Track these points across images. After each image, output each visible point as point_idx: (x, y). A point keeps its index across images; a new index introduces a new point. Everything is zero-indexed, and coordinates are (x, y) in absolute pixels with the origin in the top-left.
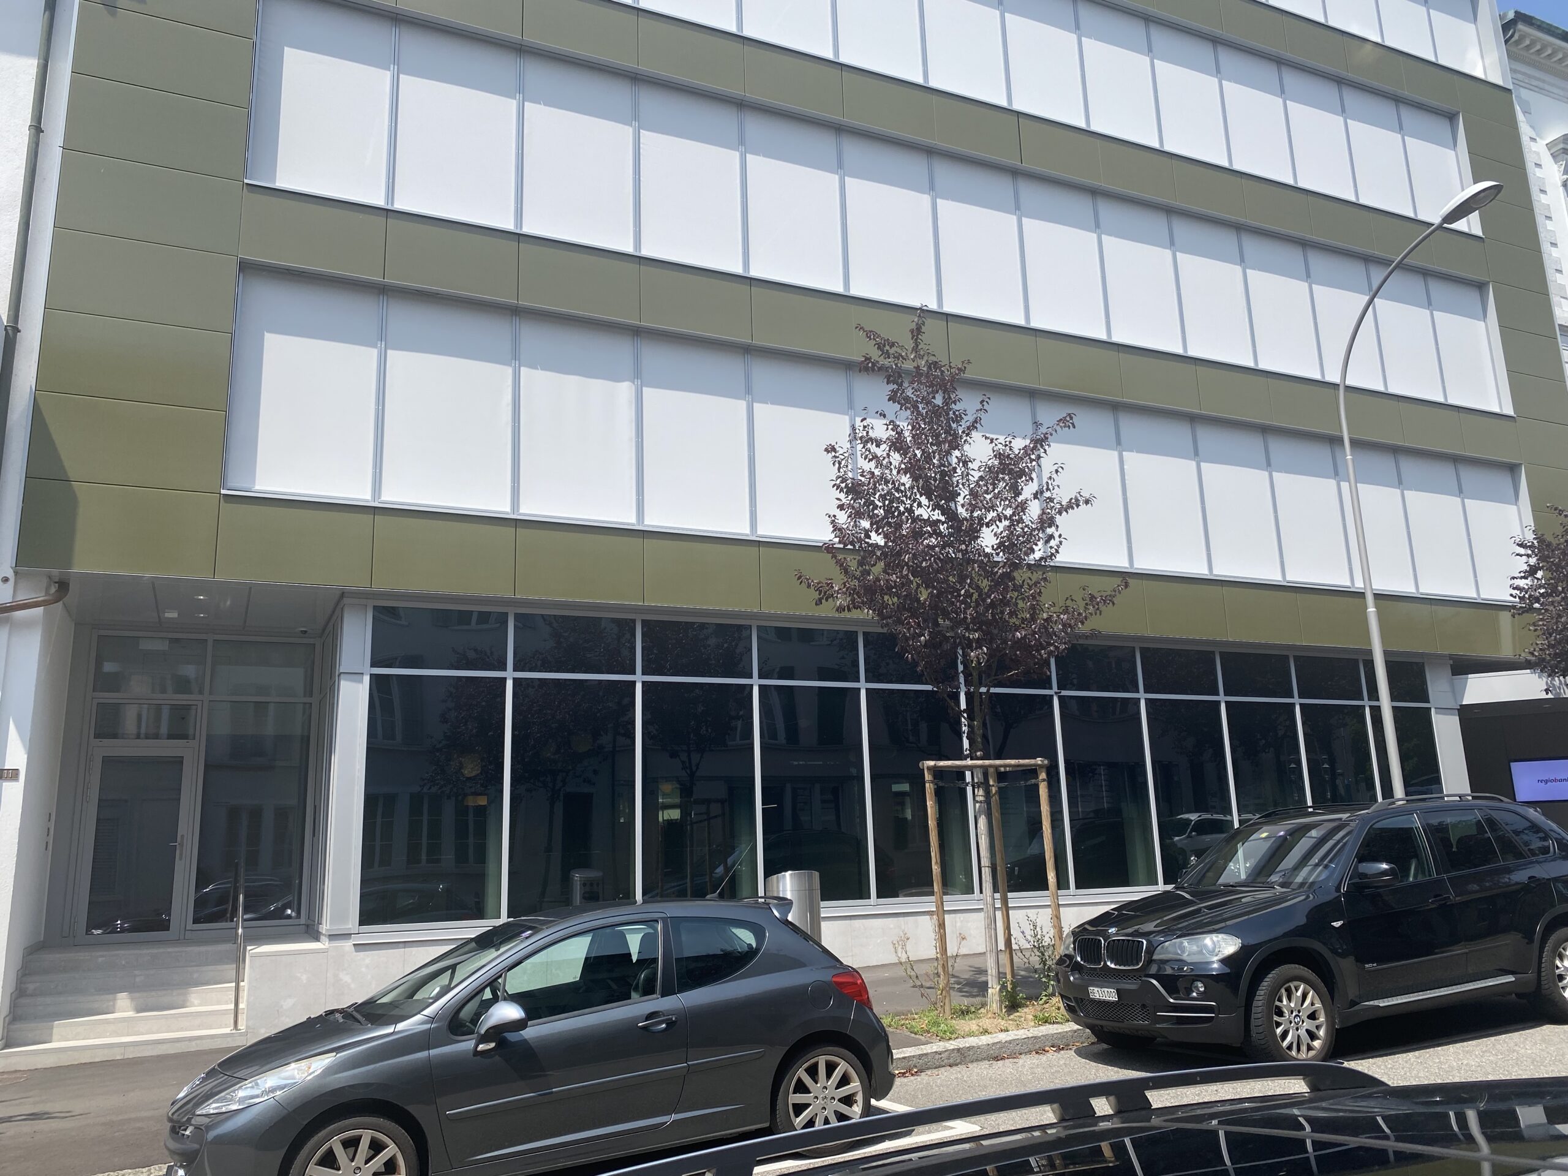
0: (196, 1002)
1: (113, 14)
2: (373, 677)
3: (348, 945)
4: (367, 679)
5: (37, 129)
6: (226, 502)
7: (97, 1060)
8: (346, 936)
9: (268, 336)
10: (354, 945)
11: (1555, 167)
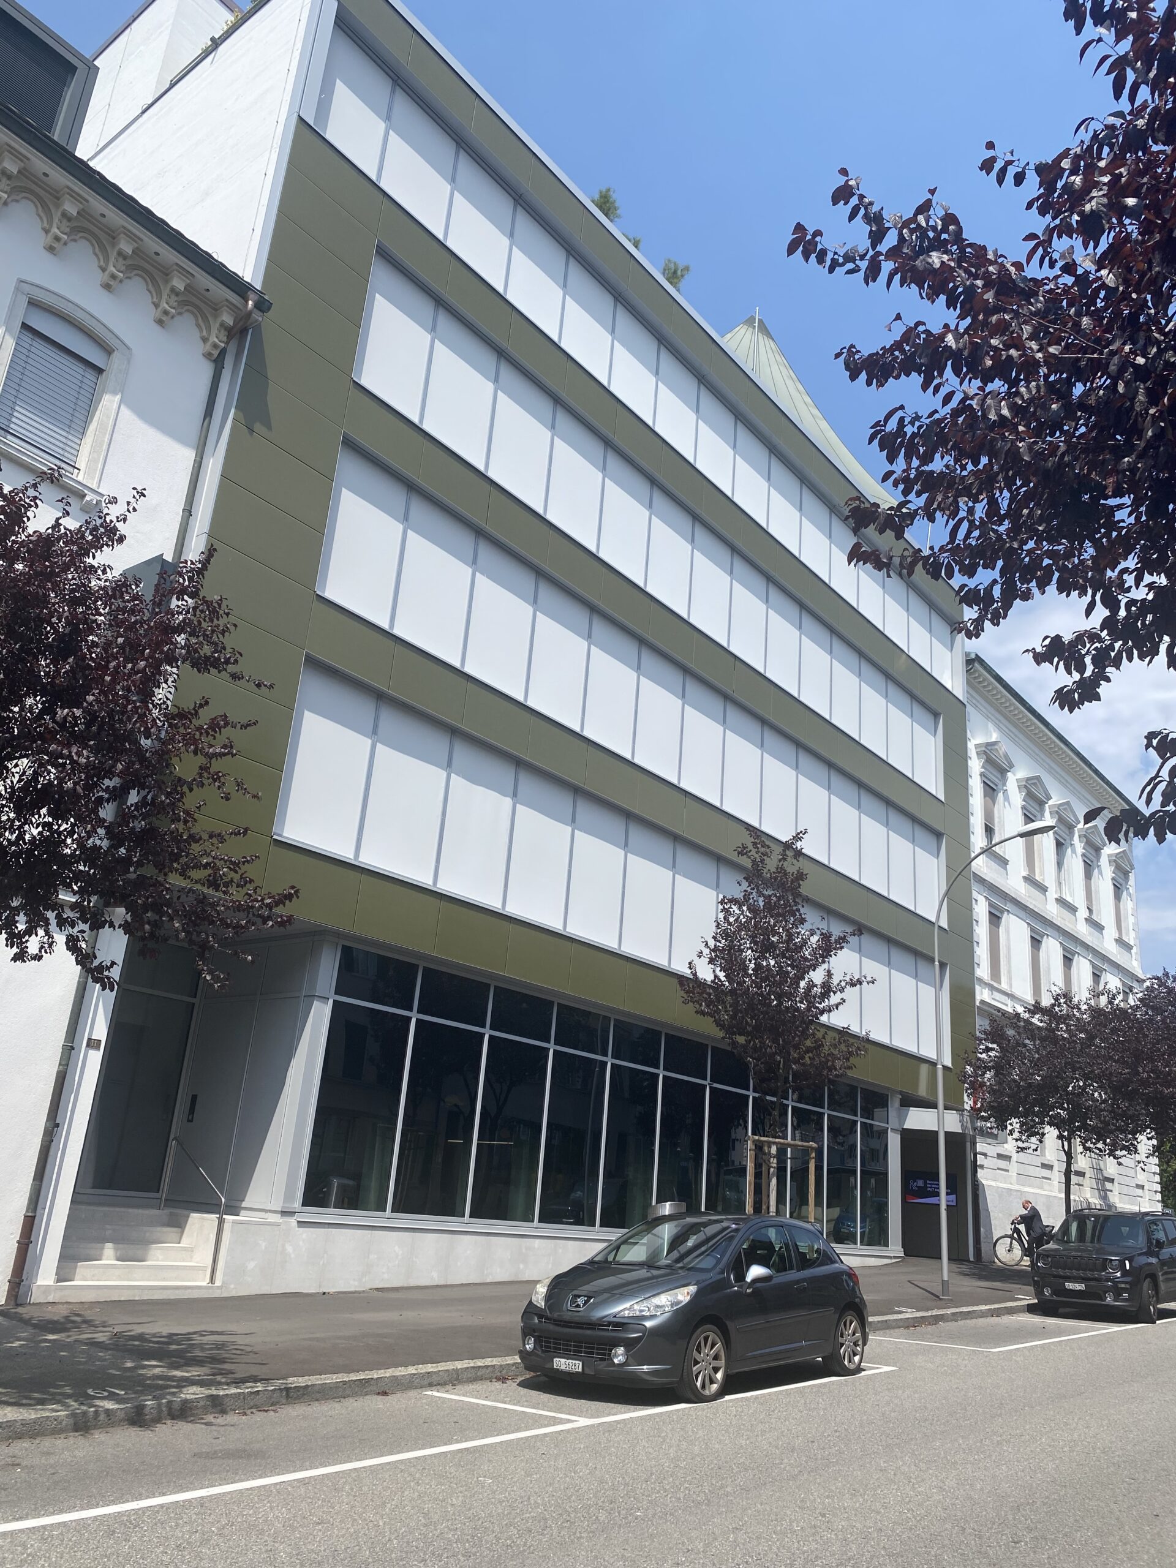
0: (161, 1257)
1: (251, 434)
2: (336, 1004)
3: (293, 1221)
4: (331, 1002)
5: (188, 512)
6: (274, 845)
7: (122, 1299)
8: (291, 1213)
9: (307, 714)
10: (298, 1222)
11: (977, 761)
